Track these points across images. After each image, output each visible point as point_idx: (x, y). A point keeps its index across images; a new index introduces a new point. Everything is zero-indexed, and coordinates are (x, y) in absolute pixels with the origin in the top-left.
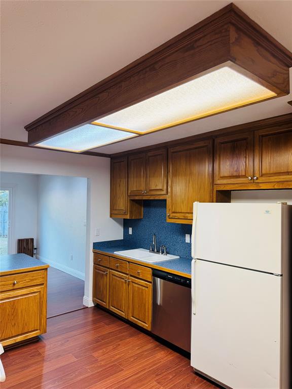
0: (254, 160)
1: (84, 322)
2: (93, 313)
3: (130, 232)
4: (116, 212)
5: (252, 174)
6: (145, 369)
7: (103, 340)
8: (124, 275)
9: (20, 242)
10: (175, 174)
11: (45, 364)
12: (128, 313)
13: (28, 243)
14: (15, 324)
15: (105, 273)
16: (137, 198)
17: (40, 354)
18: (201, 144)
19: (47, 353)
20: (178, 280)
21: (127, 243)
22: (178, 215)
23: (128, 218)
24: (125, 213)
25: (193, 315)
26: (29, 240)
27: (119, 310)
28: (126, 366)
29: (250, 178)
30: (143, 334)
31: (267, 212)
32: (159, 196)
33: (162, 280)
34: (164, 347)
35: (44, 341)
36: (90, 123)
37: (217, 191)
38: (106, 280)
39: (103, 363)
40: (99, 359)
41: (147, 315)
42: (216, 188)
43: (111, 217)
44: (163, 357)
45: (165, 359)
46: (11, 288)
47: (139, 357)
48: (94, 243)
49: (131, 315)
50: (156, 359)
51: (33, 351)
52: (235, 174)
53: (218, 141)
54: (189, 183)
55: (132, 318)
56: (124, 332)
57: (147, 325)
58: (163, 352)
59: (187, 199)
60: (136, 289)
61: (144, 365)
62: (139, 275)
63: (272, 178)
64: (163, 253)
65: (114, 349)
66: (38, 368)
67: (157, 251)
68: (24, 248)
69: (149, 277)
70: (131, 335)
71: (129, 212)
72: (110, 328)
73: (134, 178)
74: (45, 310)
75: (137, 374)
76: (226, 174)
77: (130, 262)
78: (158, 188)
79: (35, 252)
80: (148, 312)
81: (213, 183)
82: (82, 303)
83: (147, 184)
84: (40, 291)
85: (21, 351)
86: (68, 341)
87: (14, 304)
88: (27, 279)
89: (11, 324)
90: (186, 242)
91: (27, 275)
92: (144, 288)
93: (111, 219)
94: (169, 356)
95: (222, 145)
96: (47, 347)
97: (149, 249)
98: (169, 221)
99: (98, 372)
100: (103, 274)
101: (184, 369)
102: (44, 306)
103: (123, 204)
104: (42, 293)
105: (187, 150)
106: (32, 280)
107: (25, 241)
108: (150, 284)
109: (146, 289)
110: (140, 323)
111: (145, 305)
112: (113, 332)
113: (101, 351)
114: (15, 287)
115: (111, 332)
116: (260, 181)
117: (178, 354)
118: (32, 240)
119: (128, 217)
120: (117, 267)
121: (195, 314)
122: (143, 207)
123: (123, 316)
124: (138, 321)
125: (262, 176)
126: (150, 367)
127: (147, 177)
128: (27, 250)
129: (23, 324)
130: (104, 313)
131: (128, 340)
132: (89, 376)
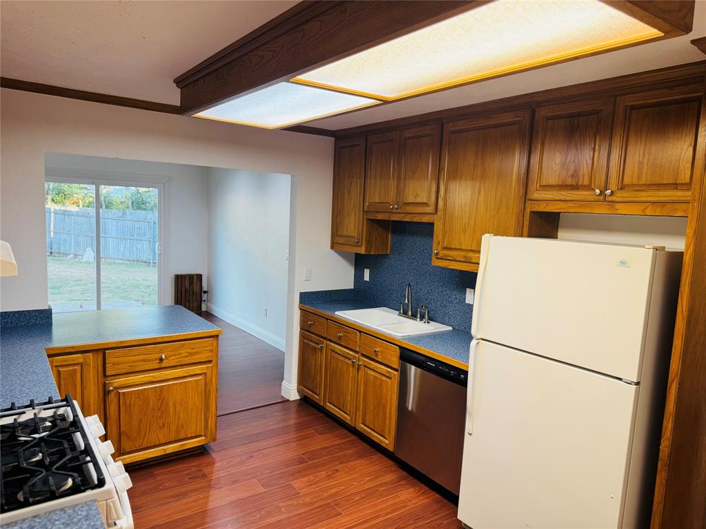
0: (609, 155)
1: (281, 425)
2: (298, 411)
3: (367, 277)
4: (341, 240)
5: (603, 185)
6: (377, 517)
7: (310, 459)
8: (351, 353)
9: (180, 280)
10: (454, 175)
11: (212, 492)
12: (356, 417)
13: (193, 283)
14: (164, 425)
15: (319, 346)
16: (380, 217)
17: (204, 476)
18: (509, 117)
19: (215, 475)
20: (445, 371)
21: (360, 297)
22: (453, 254)
23: (363, 253)
24: (357, 242)
25: (466, 435)
26: (195, 277)
27: (340, 409)
28: (348, 508)
29: (598, 191)
30: (379, 455)
31: (623, 263)
32: (421, 216)
33: (419, 370)
34: (415, 480)
35: (212, 454)
36: (288, 81)
37: (533, 213)
38: (322, 358)
39: (307, 500)
40: (303, 492)
41: (387, 422)
42: (531, 207)
43: (332, 247)
44: (411, 498)
45: (413, 502)
46: (157, 366)
47: (369, 494)
48: (301, 294)
49: (361, 422)
50: (398, 500)
51: (194, 469)
52: (569, 181)
53: (542, 113)
54: (479, 194)
55: (362, 426)
56: (348, 449)
57: (387, 442)
58: (411, 490)
59: (472, 225)
60: (372, 378)
61: (376, 509)
62: (377, 355)
63: (643, 194)
64: (422, 318)
65: (329, 477)
66: (200, 499)
67: (412, 315)
68: (186, 290)
69: (395, 361)
70: (360, 455)
71: (364, 243)
72: (324, 440)
73: (375, 178)
74: (214, 405)
75: (364, 522)
76: (553, 181)
77: (362, 331)
78: (419, 200)
79: (205, 297)
80: (390, 418)
81: (525, 197)
82: (280, 392)
83: (399, 192)
84: (205, 374)
85: (173, 468)
86: (252, 457)
87: (161, 392)
88: (184, 352)
89: (158, 424)
90: (467, 302)
91: (183, 345)
92: (384, 378)
93: (332, 251)
94: (421, 498)
95: (550, 123)
96: (218, 464)
97: (399, 310)
98: (436, 263)
99: (298, 515)
100: (315, 348)
101: (446, 522)
102: (213, 397)
103: (354, 226)
104: (209, 375)
105: (481, 128)
106: (191, 354)
107: (187, 278)
108: (396, 373)
109: (388, 380)
110: (376, 437)
111: (385, 407)
112: (328, 448)
113: (306, 479)
114: (164, 365)
115: (325, 448)
116: (618, 199)
117: (438, 496)
118: (200, 277)
119: (362, 251)
120: (340, 337)
121: (470, 434)
122: (393, 233)
123: (347, 421)
124: (373, 432)
125: (621, 189)
126: (387, 514)
127: (399, 178)
128: (191, 293)
129: (178, 425)
130: (315, 411)
131: (352, 463)
132: (281, 520)
